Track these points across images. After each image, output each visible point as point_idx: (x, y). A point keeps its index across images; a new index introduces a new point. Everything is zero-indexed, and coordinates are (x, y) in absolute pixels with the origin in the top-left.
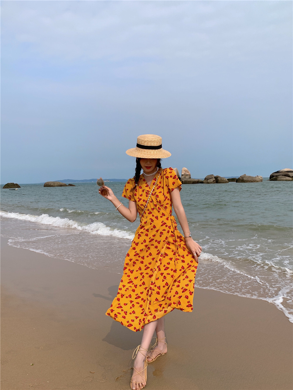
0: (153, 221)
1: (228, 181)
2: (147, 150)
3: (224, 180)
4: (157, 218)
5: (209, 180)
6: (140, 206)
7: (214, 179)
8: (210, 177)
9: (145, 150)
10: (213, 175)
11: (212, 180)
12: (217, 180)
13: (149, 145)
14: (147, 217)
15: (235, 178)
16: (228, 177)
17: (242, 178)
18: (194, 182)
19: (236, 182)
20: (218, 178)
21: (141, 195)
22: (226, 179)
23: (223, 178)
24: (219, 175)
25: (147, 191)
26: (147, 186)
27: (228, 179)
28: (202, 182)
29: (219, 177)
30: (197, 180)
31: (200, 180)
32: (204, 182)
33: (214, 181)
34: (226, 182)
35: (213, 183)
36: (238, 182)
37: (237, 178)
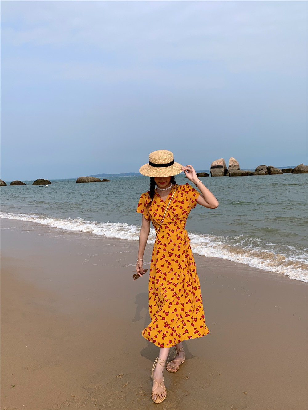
0: (170, 234)
1: (282, 172)
2: (159, 168)
3: (277, 171)
4: (173, 231)
5: (260, 172)
6: (157, 221)
7: (266, 170)
8: (262, 168)
9: (157, 168)
10: (265, 165)
11: (263, 172)
12: (270, 171)
13: (160, 163)
14: (164, 232)
15: (290, 168)
16: (282, 168)
17: (299, 169)
18: (243, 175)
19: (292, 173)
20: (271, 169)
21: (157, 210)
22: (280, 170)
23: (276, 169)
24: (272, 166)
25: (163, 206)
26: (162, 201)
27: (282, 170)
28: (252, 174)
29: (273, 167)
30: (247, 172)
31: (250, 172)
32: (255, 173)
33: (265, 172)
34: (280, 173)
35: (266, 175)
36: (294, 173)
37: (293, 168)
